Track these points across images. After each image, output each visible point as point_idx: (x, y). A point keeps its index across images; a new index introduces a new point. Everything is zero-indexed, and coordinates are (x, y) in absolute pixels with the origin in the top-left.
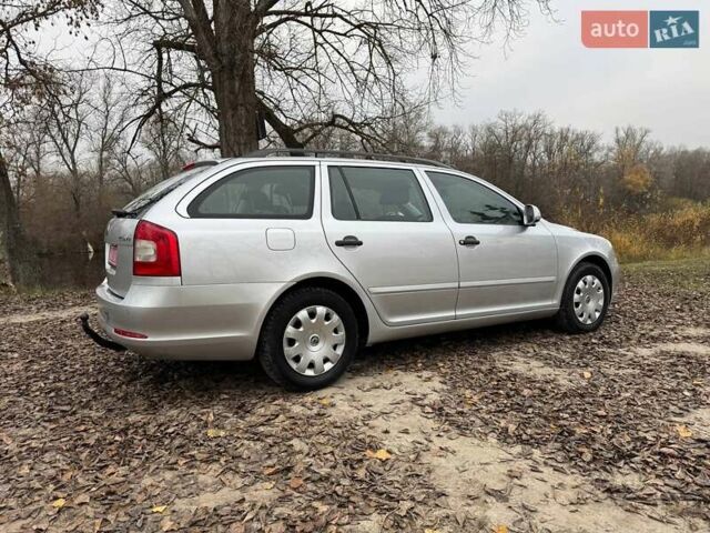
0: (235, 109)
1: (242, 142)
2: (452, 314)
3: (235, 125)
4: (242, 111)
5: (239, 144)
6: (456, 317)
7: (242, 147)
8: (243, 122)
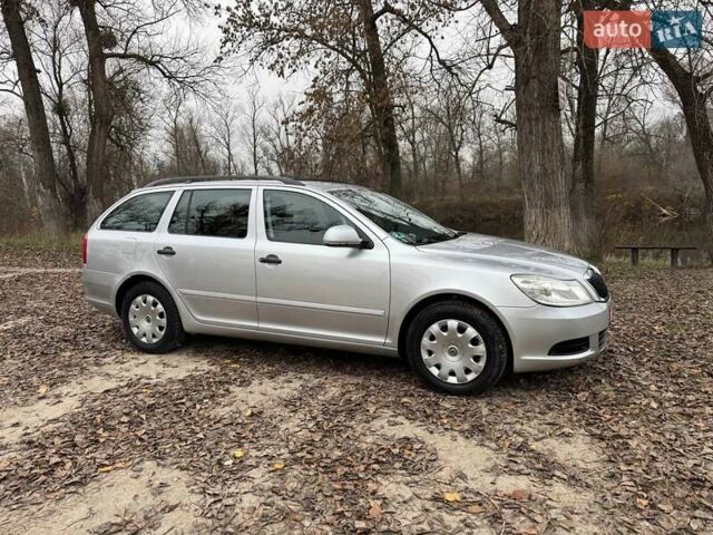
0: (527, 83)
1: (534, 117)
2: (255, 324)
3: (526, 101)
4: (534, 84)
5: (530, 120)
6: (258, 328)
7: (533, 123)
8: (536, 95)
